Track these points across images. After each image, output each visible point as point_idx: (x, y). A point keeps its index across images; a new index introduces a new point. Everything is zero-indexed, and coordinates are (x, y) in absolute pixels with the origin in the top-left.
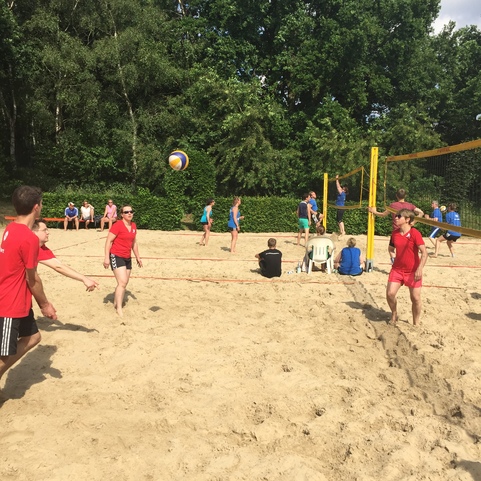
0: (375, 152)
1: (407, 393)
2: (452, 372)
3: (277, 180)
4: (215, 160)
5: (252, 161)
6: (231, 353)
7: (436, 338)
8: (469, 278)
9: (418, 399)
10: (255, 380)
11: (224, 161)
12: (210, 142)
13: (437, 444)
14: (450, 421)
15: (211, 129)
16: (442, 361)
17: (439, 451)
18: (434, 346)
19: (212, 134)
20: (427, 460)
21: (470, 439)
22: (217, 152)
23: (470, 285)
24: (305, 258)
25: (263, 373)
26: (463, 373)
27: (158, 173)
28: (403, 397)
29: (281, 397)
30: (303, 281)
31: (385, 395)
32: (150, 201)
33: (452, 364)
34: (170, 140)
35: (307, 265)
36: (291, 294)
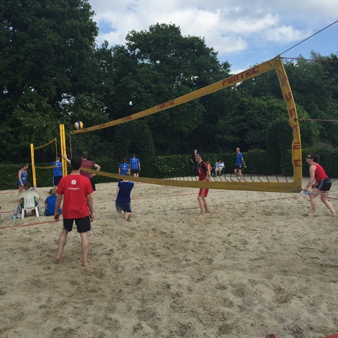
0: (62, 127)
24: (18, 208)
30: (17, 225)
35: (21, 213)
36: (8, 236)
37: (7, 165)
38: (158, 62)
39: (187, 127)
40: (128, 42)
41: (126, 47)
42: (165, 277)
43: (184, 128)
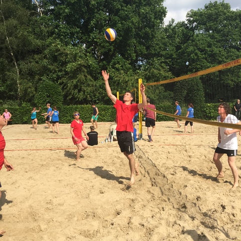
0: (140, 81)
1: (160, 199)
2: (181, 186)
3: (95, 96)
4: (62, 86)
5: (81, 87)
6: (73, 187)
7: (173, 170)
8: (187, 140)
9: (165, 201)
10: (86, 200)
11: (67, 87)
12: (59, 78)
13: (175, 223)
14: (181, 211)
15: (59, 71)
16: (176, 182)
17: (176, 227)
18: (172, 174)
19: (60, 74)
20: (171, 231)
21: (190, 219)
22: (63, 83)
23: (187, 143)
24: (109, 135)
25: (90, 196)
26: (186, 186)
27: (31, 95)
28: (159, 201)
29: (99, 207)
30: (109, 146)
31: (150, 201)
32: (28, 109)
33: (181, 183)
34: (37, 77)
35: (111, 138)
36: (103, 153)
37: (102, 106)
38: (211, 32)
39: (232, 80)
40: (188, 18)
41: (186, 22)
42: (219, 198)
43: (230, 82)
